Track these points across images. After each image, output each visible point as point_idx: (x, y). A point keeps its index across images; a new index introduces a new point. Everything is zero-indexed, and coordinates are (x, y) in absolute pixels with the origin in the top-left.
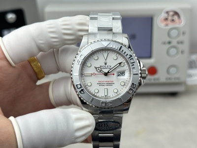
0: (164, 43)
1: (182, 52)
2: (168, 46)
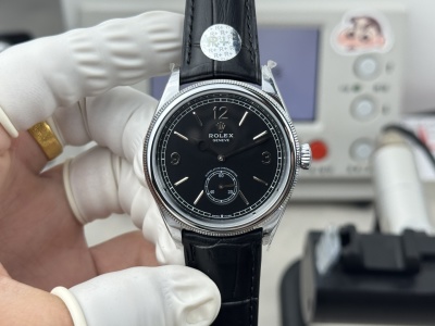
0: (345, 89)
1: (385, 110)
2: (353, 95)
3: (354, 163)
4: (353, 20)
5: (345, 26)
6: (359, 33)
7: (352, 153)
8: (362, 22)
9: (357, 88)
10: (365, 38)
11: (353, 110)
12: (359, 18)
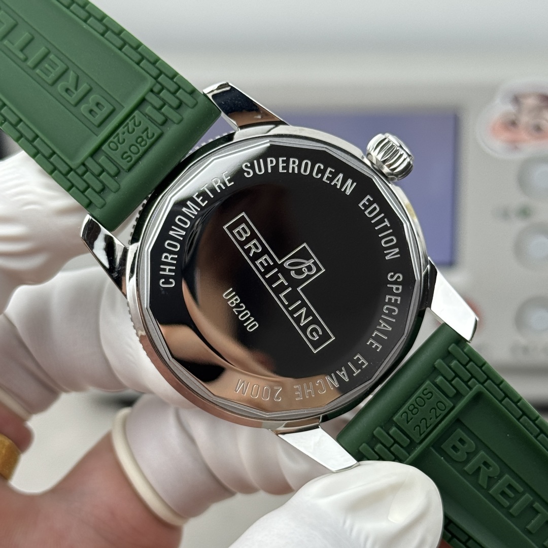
0: (505, 214)
2: (519, 225)
3: (522, 341)
4: (517, 100)
5: (501, 108)
6: (525, 119)
7: (520, 321)
8: (531, 102)
9: (525, 212)
10: (538, 129)
11: (519, 249)
12: (525, 96)
